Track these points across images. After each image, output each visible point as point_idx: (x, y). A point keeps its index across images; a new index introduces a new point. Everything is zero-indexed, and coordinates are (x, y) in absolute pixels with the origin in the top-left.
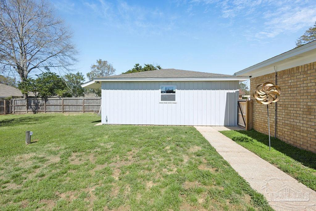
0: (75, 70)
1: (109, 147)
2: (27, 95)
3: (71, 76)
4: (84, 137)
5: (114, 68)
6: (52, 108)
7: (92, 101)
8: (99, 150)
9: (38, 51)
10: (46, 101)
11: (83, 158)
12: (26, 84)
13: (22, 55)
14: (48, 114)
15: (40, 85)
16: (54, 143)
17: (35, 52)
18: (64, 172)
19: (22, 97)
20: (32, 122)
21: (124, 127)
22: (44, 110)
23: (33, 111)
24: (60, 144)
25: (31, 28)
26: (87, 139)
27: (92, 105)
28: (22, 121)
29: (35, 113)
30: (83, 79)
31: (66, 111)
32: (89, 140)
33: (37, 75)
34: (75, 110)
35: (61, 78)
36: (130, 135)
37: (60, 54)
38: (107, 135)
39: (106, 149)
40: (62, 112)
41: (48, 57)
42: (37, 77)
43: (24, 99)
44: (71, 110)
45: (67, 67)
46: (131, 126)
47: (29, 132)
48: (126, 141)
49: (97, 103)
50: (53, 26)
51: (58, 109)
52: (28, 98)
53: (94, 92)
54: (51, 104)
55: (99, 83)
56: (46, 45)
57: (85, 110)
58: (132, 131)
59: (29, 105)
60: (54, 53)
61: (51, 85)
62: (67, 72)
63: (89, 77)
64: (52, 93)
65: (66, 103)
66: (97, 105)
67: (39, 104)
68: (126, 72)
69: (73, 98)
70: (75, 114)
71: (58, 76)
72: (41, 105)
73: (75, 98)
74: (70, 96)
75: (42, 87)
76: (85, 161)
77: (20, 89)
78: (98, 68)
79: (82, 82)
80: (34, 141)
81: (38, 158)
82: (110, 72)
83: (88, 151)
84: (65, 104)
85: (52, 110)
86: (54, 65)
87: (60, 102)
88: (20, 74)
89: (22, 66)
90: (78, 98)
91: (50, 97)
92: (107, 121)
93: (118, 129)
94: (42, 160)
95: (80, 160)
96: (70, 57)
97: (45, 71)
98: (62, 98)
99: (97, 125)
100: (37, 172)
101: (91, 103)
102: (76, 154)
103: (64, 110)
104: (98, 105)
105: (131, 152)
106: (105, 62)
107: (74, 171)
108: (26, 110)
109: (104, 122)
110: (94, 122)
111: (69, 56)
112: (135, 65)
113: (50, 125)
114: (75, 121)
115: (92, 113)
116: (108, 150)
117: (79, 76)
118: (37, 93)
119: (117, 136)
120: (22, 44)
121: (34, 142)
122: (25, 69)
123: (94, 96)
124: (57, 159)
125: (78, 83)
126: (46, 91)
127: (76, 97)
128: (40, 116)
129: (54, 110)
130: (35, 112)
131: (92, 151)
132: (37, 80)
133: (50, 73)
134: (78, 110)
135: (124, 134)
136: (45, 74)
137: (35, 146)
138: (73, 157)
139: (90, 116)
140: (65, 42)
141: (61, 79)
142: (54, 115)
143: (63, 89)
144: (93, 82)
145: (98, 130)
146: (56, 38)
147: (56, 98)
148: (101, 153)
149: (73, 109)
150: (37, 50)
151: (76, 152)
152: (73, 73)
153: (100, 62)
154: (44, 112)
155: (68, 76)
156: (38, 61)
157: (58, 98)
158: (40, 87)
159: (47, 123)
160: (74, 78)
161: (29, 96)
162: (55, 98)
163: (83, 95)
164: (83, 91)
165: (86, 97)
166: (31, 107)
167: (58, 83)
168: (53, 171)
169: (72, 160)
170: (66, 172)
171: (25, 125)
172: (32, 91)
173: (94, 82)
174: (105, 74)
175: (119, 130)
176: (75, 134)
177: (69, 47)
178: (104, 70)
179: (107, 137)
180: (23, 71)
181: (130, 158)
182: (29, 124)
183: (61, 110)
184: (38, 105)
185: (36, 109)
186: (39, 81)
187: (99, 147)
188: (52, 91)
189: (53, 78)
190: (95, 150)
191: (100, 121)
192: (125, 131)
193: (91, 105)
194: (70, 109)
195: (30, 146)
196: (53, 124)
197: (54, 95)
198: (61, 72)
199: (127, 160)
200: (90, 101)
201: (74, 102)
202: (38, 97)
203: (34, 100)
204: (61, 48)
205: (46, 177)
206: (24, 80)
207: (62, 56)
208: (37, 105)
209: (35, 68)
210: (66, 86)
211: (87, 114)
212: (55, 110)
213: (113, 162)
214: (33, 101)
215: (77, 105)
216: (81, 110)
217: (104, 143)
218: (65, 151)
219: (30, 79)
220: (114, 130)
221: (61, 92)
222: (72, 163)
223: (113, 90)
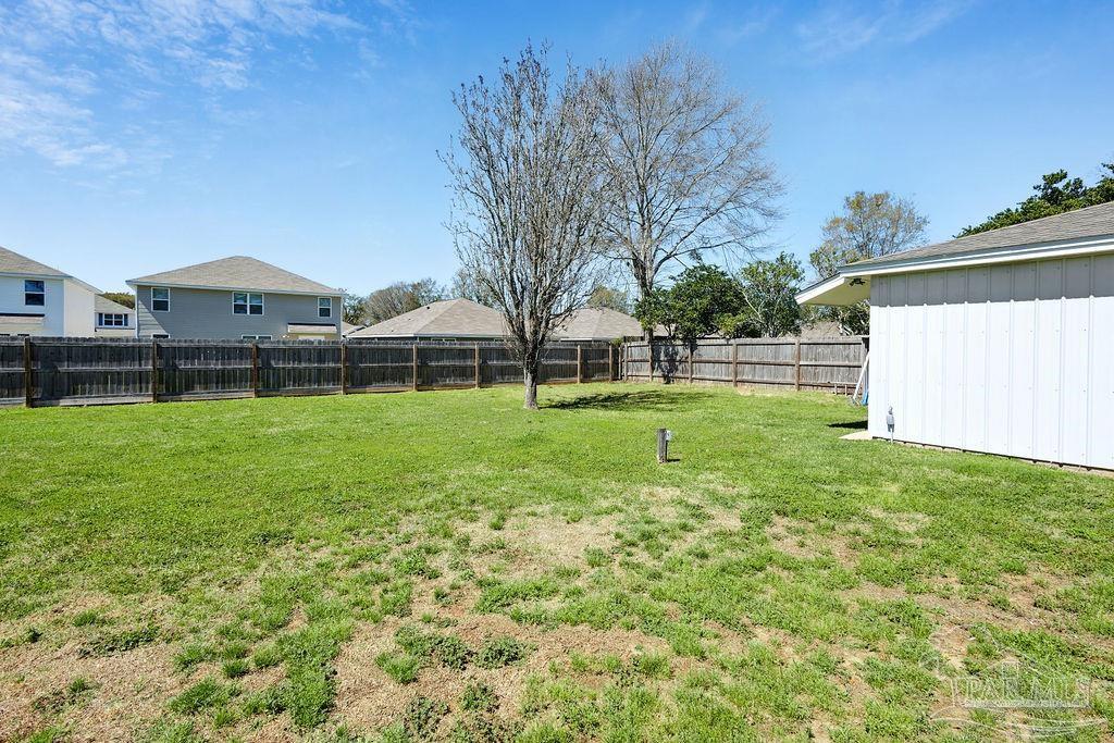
0: (770, 247)
1: (911, 529)
2: (651, 331)
3: (761, 270)
4: (807, 471)
5: (920, 212)
6: (707, 368)
7: (828, 349)
8: (866, 529)
9: (677, 210)
10: (693, 347)
11: (808, 542)
12: (650, 307)
13: (644, 229)
14: (698, 387)
15: (680, 304)
16: (720, 474)
17: (670, 213)
18: (757, 564)
19: (642, 339)
20: (663, 406)
21: (972, 460)
22: (689, 375)
23: (665, 377)
24: (737, 479)
25: (662, 153)
26: (816, 480)
27: (828, 363)
28: (644, 400)
29: (668, 383)
30: (796, 276)
31: (743, 382)
32: (826, 487)
33: (673, 278)
34: (770, 380)
35: (731, 277)
36: (1014, 501)
37: (730, 205)
38: (895, 479)
39: (896, 532)
40: (732, 384)
41: (699, 219)
42: (673, 283)
43: (646, 343)
44: (757, 379)
45: (748, 243)
46: (1013, 463)
47: (663, 431)
48: (993, 526)
49: (847, 356)
50: (712, 126)
51: (723, 372)
52: (655, 341)
53: (834, 315)
54: (704, 358)
55: (861, 283)
56: (695, 189)
57: (803, 381)
58: (1025, 488)
59: (655, 360)
60: (714, 205)
61: (705, 301)
62: (748, 258)
63: (819, 264)
64: (706, 325)
65: (744, 355)
66: (847, 363)
67: (678, 358)
68: (985, 221)
69: (767, 338)
70: (770, 393)
71: (723, 274)
72: (680, 361)
73: (770, 340)
74: (755, 334)
75: (684, 311)
76: (818, 555)
77: (638, 318)
78: (851, 229)
79: (793, 284)
80: (675, 458)
81: (687, 506)
82: (901, 235)
83: (824, 521)
84: (740, 359)
85: (708, 377)
86: (713, 242)
87: (727, 353)
88: (638, 278)
89: (642, 259)
90: (781, 339)
91: (703, 338)
92: (891, 427)
93: (943, 466)
94: (697, 513)
95: (802, 545)
96: (755, 208)
97: (691, 263)
98: (732, 341)
99: (849, 437)
100: (689, 539)
101: (824, 358)
102: (785, 521)
103: (739, 378)
104: (851, 364)
105: (1022, 580)
106: (879, 201)
107: (786, 572)
108: (649, 373)
109: (877, 428)
110: (838, 426)
111: (755, 206)
112: (1042, 183)
113: (705, 419)
114: (770, 414)
115: (829, 394)
116: (907, 541)
117: (786, 268)
118: (673, 326)
119: (943, 494)
120: (642, 202)
121: (675, 460)
122: (648, 263)
123: (834, 331)
124: (733, 523)
125: (779, 288)
126: (693, 320)
127: (775, 335)
128: (678, 390)
129: (712, 377)
130: (668, 381)
131: (841, 528)
132: (674, 291)
133: (703, 268)
134: (780, 380)
135: (979, 493)
136: (690, 273)
137: (676, 470)
138: (778, 530)
139: (820, 402)
140: (742, 164)
141: (730, 280)
142: (712, 391)
143: (735, 312)
144: (839, 281)
145: (856, 457)
146: (719, 160)
147: (719, 342)
148: (876, 544)
149: (765, 374)
150: (674, 207)
151: (785, 514)
152: (764, 257)
153: (858, 203)
154: (688, 381)
155: (751, 272)
156: (676, 238)
157: (723, 341)
158: (680, 310)
159: (696, 413)
160: (769, 275)
161: (655, 334)
162: (714, 342)
163: (797, 331)
164: (797, 317)
165: (807, 334)
166: (660, 366)
167: (723, 293)
168: (728, 553)
169: (776, 538)
170: (761, 569)
171: (650, 412)
172: (663, 323)
173: (842, 281)
174: (877, 247)
175: (948, 473)
176: (775, 455)
177: (754, 178)
178: (875, 230)
179: (894, 488)
180: (644, 269)
181: (1019, 601)
182: (658, 409)
183: (730, 378)
184: (674, 360)
185: (670, 371)
186: (678, 293)
187: (866, 519)
188: (707, 320)
189: (711, 280)
190: (851, 527)
191: (863, 425)
192: (980, 479)
193: (824, 363)
194: (754, 376)
195: (664, 468)
196: (711, 416)
197: (711, 331)
198: (730, 262)
199: (1003, 605)
200: (820, 349)
201: (767, 354)
202: (674, 338)
203: (666, 345)
204: (733, 186)
205: (713, 563)
206: (647, 294)
207: (733, 212)
208: (672, 360)
209: (667, 258)
210: (743, 303)
211: (810, 395)
212: (715, 377)
213: (931, 591)
214: (663, 348)
215: (778, 361)
216: (789, 380)
217: (887, 509)
218: (752, 503)
219: (658, 290)
220: (925, 468)
221: (730, 322)
222: (775, 546)
223: (941, 306)
